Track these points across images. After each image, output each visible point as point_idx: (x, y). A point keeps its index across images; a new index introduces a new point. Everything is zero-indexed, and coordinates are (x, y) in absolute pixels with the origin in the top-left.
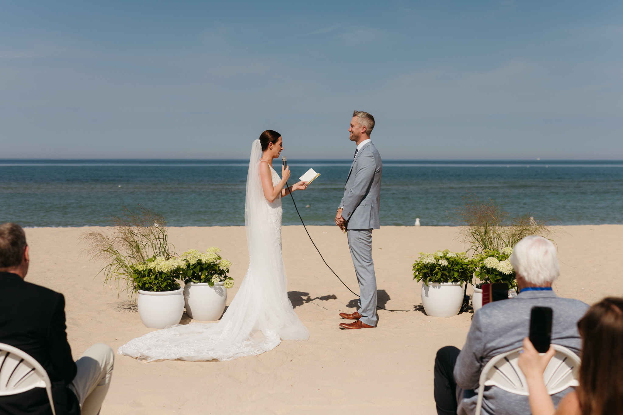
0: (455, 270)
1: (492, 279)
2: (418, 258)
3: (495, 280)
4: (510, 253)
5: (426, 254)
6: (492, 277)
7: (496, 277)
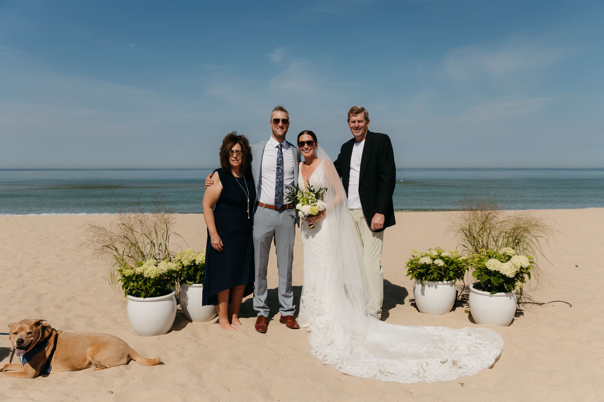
0: (450, 269)
1: (494, 281)
2: (412, 256)
3: (498, 282)
4: (511, 253)
5: (420, 251)
6: (495, 279)
7: (499, 280)
